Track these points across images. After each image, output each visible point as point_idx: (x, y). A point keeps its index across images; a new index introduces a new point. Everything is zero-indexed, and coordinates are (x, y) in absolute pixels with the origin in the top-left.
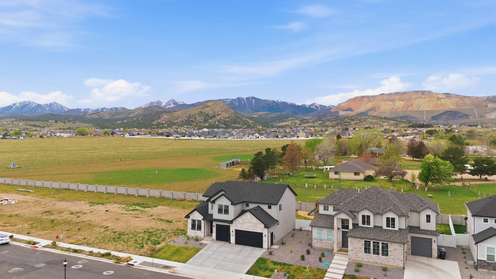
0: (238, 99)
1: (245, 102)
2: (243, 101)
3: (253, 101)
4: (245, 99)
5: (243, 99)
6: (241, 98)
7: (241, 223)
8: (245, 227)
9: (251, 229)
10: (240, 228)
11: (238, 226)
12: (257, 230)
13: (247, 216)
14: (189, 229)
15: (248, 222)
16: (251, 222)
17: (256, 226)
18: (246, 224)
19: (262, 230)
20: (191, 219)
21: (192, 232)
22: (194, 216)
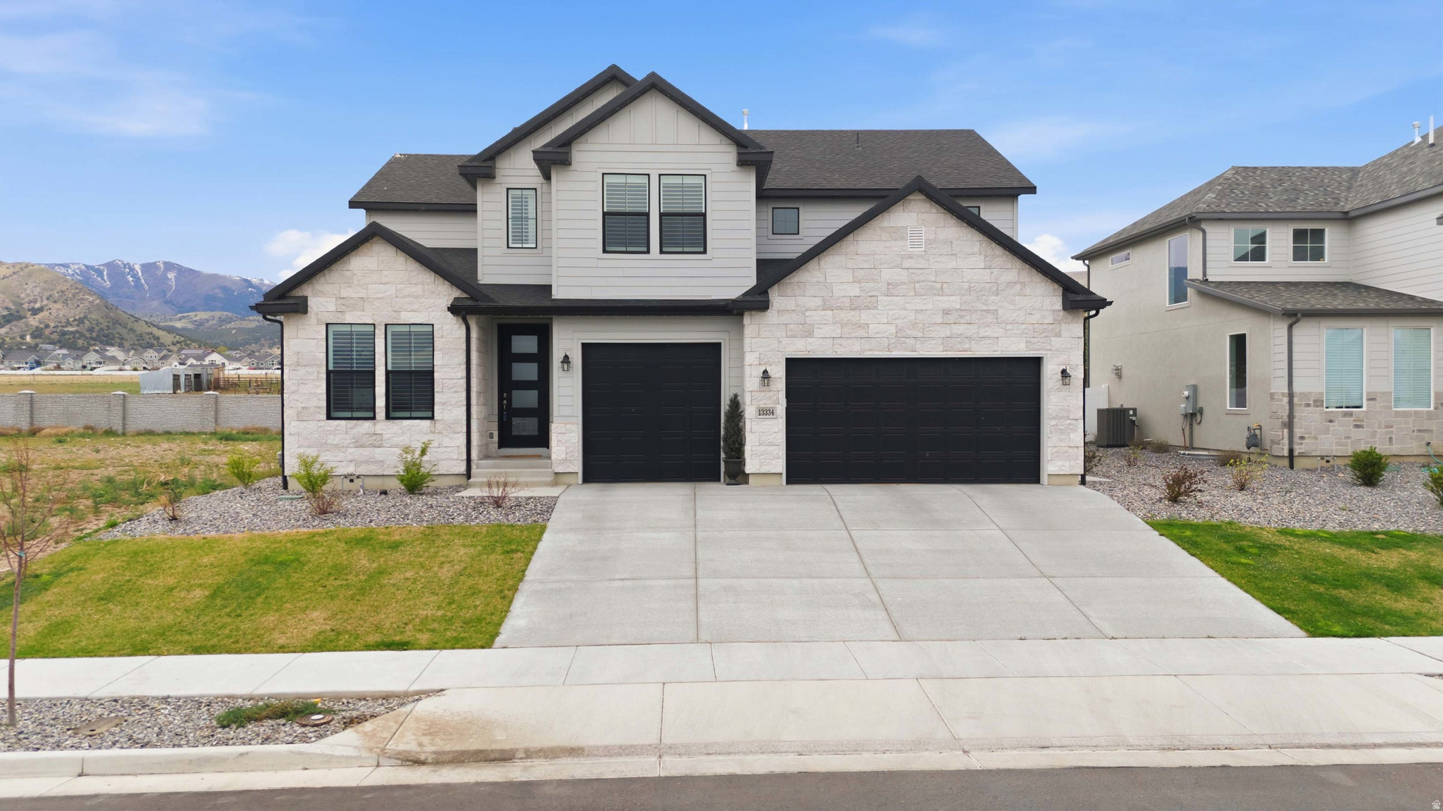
0: (110, 265)
1: (137, 279)
2: (129, 273)
3: (171, 275)
4: (137, 268)
5: (132, 269)
6: (125, 265)
7: (848, 300)
8: (878, 333)
9: (936, 341)
10: (839, 341)
11: (815, 330)
12: (990, 343)
13: (902, 240)
14: (306, 418)
15: (905, 283)
16: (939, 286)
17: (985, 308)
18: (887, 308)
19: (1035, 339)
20: (318, 320)
21: (332, 437)
22: (354, 295)
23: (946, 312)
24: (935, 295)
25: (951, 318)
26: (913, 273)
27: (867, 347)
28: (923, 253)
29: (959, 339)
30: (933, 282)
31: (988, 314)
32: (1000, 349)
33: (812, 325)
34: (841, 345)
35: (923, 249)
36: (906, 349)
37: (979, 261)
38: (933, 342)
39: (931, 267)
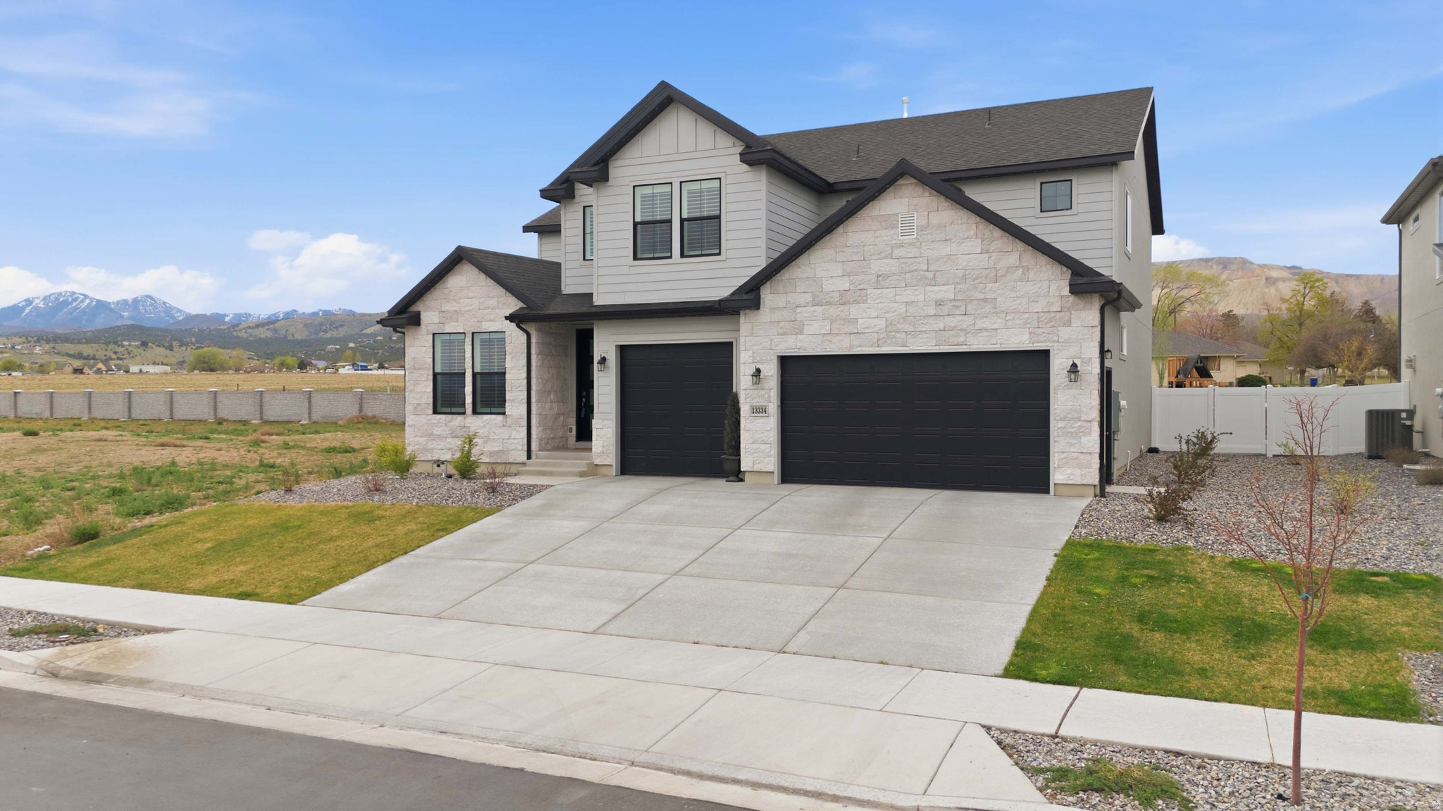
7: (837, 295)
8: (867, 328)
9: (928, 335)
10: (829, 338)
11: (805, 327)
12: (989, 336)
13: (892, 228)
14: (419, 413)
15: (895, 274)
16: (930, 275)
17: (982, 296)
18: (878, 301)
19: (1040, 330)
20: (428, 331)
21: (436, 429)
22: (451, 309)
23: (939, 303)
24: (927, 285)
25: (945, 310)
26: (903, 263)
27: (856, 343)
28: (915, 241)
29: (953, 332)
30: (925, 271)
31: (986, 304)
32: (999, 341)
33: (802, 321)
34: (831, 341)
35: (915, 236)
36: (896, 344)
37: (976, 245)
38: (926, 335)
39: (922, 255)
